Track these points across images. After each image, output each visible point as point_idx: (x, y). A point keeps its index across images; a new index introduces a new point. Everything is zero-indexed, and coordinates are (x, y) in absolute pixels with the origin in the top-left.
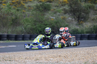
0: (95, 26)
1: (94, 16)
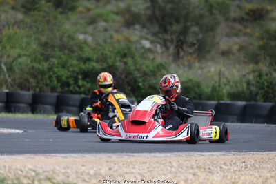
1: (227, 39)
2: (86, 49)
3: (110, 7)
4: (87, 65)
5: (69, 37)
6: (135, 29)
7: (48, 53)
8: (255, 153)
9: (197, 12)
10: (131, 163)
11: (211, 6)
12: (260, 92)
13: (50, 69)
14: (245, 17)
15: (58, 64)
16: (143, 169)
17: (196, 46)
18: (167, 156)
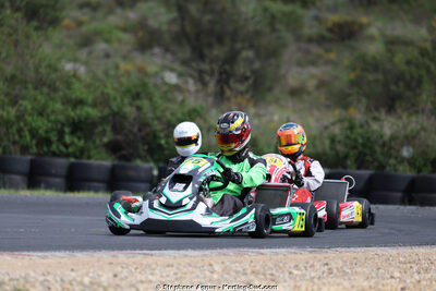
0: (357, 123)
1: (299, 69)
2: (76, 86)
3: (114, 20)
4: (78, 112)
5: (49, 66)
6: (153, 55)
7: (16, 92)
8: (343, 249)
9: (251, 27)
10: (149, 266)
11: (273, 17)
12: (352, 153)
13: (20, 118)
14: (328, 35)
15: (33, 109)
16: (168, 276)
17: (251, 81)
18: (205, 255)
